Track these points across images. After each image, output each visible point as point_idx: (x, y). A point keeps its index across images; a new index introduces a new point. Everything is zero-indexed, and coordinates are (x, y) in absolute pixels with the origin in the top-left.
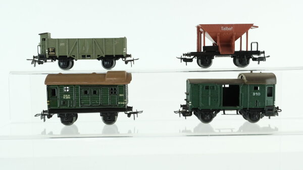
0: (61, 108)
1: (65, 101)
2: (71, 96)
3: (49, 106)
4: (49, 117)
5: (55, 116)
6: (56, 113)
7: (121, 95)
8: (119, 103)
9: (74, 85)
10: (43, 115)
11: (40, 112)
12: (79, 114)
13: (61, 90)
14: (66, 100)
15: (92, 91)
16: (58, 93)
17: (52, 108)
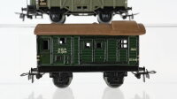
0: (55, 65)
1: (60, 57)
2: (68, 49)
3: (39, 63)
4: (39, 76)
5: (46, 76)
6: (47, 72)
7: (132, 49)
8: (130, 60)
9: (73, 36)
10: (31, 75)
11: (28, 70)
12: (74, 74)
13: (56, 42)
14: (62, 55)
15: (95, 44)
16: (51, 46)
17: (43, 65)
